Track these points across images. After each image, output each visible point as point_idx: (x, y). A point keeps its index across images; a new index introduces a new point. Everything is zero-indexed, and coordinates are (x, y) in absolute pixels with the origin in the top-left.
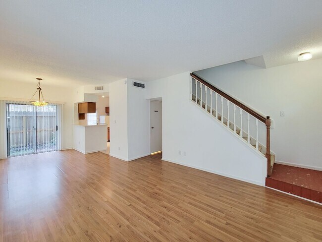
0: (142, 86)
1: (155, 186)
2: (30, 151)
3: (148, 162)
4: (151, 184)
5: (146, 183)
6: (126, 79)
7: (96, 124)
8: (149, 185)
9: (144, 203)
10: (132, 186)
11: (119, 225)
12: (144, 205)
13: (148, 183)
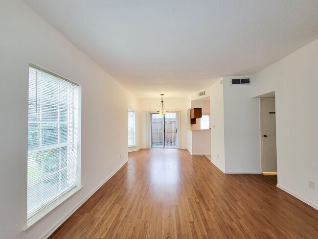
0: (246, 81)
1: (238, 218)
2: (160, 146)
3: (252, 183)
4: (234, 212)
5: (227, 208)
6: (222, 79)
7: (209, 129)
8: (229, 212)
9: (208, 230)
10: (209, 203)
11: (168, 235)
12: (206, 234)
13: (231, 209)
